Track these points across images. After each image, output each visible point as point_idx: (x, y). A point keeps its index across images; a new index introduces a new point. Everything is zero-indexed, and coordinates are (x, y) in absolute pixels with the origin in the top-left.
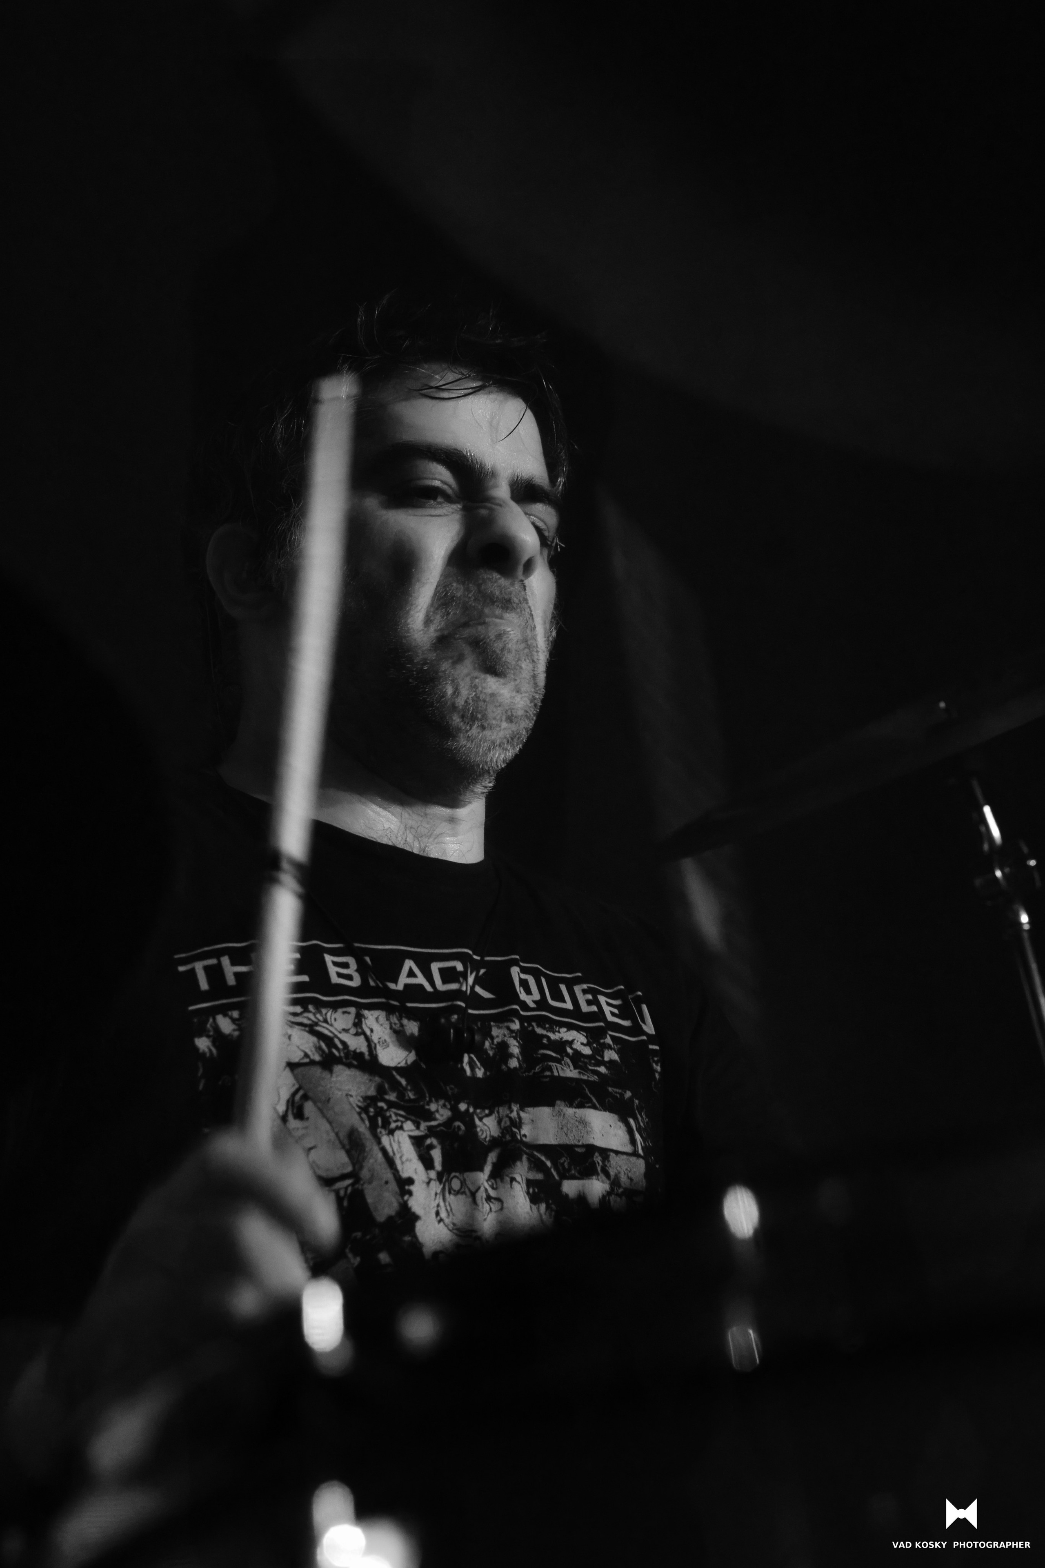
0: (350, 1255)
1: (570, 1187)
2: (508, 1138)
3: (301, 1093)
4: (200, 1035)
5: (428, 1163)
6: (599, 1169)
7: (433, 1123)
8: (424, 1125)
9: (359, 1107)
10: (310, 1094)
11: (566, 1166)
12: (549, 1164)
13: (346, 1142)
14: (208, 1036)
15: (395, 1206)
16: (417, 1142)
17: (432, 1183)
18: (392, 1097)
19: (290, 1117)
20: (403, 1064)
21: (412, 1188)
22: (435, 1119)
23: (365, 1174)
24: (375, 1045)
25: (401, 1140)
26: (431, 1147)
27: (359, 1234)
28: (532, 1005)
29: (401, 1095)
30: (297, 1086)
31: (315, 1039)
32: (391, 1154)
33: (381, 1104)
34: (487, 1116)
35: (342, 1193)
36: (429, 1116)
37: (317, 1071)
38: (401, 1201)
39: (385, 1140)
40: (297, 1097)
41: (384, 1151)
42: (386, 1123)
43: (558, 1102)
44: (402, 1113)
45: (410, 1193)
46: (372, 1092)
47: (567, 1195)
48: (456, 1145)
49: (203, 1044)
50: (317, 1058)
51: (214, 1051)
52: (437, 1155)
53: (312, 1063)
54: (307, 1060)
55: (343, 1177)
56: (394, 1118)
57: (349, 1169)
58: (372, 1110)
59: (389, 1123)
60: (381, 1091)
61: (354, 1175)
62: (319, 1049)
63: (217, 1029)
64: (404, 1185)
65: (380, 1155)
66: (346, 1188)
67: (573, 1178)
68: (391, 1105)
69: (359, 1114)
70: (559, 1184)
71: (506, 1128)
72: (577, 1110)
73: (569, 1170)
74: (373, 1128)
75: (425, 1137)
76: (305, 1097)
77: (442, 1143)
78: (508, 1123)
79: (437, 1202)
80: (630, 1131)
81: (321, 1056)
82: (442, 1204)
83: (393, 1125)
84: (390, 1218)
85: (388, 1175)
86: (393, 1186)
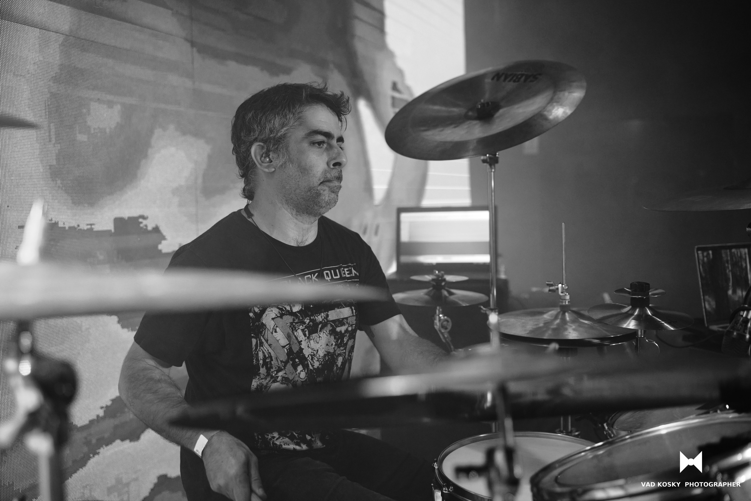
0: (290, 361)
1: (338, 329)
2: (323, 322)
3: (276, 325)
4: (250, 312)
5: (305, 335)
6: (346, 323)
7: (306, 325)
8: (304, 326)
9: (289, 326)
10: (278, 326)
11: (337, 324)
12: (333, 324)
13: (287, 336)
14: (252, 313)
15: (298, 348)
16: (303, 330)
17: (306, 340)
18: (296, 321)
19: (274, 332)
20: (298, 310)
21: (302, 343)
22: (306, 324)
23: (291, 343)
24: (292, 307)
25: (299, 332)
26: (306, 331)
27: (291, 357)
28: (329, 281)
29: (299, 319)
30: (275, 324)
31: (278, 310)
32: (297, 336)
33: (294, 324)
34: (319, 315)
35: (287, 348)
36: (305, 323)
37: (279, 319)
38: (299, 346)
39: (295, 333)
40: (275, 327)
41: (295, 336)
42: (295, 328)
43: (336, 308)
44: (299, 324)
45: (301, 344)
46: (292, 321)
47: (337, 331)
48: (311, 328)
49: (251, 315)
50: (279, 315)
51: (254, 316)
52: (307, 333)
53: (278, 317)
54: (276, 316)
55: (287, 345)
56: (297, 327)
57: (288, 343)
58: (292, 326)
59: (296, 328)
60: (294, 320)
61: (289, 344)
62: (279, 312)
63: (254, 311)
64: (300, 343)
65: (294, 338)
66: (288, 347)
67: (339, 327)
68: (296, 323)
69: (289, 328)
70: (336, 329)
71: (323, 319)
72: (341, 309)
73: (338, 325)
74: (293, 330)
75: (305, 329)
76: (277, 327)
77: (308, 329)
78: (324, 318)
79: (308, 344)
80: (352, 310)
81: (280, 315)
82: (309, 344)
83: (297, 329)
84: (297, 351)
85: (296, 341)
86: (298, 344)
